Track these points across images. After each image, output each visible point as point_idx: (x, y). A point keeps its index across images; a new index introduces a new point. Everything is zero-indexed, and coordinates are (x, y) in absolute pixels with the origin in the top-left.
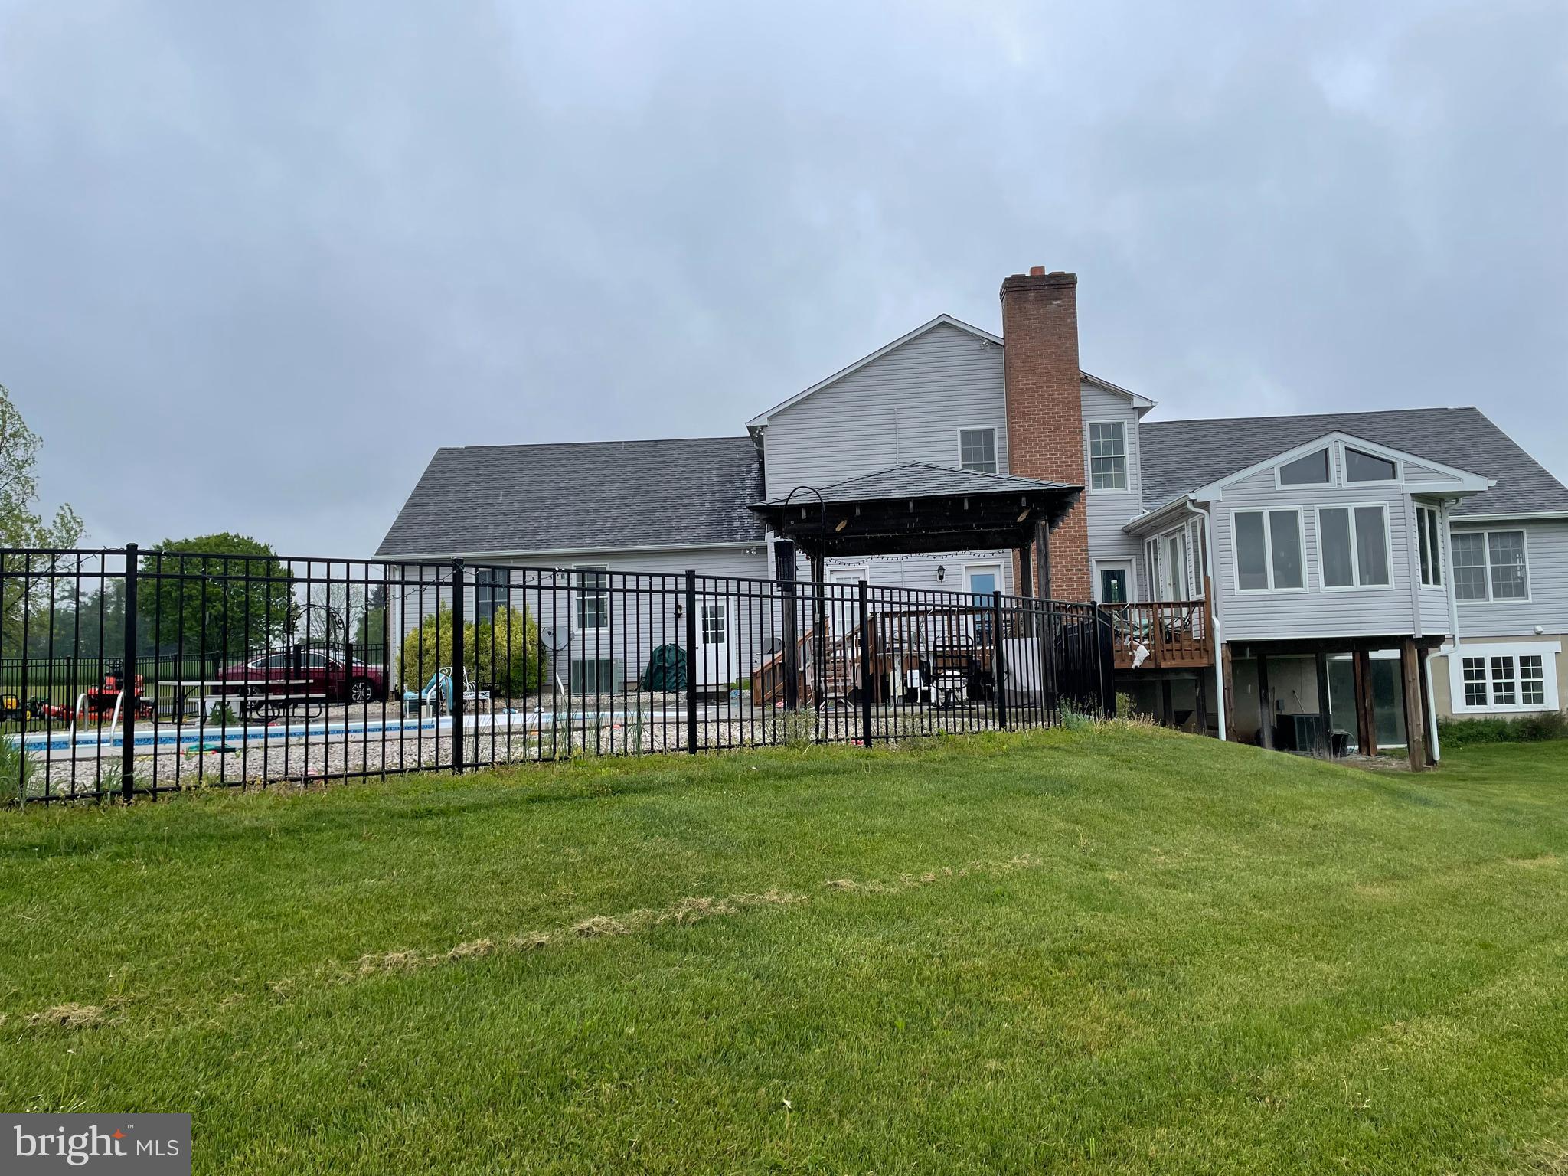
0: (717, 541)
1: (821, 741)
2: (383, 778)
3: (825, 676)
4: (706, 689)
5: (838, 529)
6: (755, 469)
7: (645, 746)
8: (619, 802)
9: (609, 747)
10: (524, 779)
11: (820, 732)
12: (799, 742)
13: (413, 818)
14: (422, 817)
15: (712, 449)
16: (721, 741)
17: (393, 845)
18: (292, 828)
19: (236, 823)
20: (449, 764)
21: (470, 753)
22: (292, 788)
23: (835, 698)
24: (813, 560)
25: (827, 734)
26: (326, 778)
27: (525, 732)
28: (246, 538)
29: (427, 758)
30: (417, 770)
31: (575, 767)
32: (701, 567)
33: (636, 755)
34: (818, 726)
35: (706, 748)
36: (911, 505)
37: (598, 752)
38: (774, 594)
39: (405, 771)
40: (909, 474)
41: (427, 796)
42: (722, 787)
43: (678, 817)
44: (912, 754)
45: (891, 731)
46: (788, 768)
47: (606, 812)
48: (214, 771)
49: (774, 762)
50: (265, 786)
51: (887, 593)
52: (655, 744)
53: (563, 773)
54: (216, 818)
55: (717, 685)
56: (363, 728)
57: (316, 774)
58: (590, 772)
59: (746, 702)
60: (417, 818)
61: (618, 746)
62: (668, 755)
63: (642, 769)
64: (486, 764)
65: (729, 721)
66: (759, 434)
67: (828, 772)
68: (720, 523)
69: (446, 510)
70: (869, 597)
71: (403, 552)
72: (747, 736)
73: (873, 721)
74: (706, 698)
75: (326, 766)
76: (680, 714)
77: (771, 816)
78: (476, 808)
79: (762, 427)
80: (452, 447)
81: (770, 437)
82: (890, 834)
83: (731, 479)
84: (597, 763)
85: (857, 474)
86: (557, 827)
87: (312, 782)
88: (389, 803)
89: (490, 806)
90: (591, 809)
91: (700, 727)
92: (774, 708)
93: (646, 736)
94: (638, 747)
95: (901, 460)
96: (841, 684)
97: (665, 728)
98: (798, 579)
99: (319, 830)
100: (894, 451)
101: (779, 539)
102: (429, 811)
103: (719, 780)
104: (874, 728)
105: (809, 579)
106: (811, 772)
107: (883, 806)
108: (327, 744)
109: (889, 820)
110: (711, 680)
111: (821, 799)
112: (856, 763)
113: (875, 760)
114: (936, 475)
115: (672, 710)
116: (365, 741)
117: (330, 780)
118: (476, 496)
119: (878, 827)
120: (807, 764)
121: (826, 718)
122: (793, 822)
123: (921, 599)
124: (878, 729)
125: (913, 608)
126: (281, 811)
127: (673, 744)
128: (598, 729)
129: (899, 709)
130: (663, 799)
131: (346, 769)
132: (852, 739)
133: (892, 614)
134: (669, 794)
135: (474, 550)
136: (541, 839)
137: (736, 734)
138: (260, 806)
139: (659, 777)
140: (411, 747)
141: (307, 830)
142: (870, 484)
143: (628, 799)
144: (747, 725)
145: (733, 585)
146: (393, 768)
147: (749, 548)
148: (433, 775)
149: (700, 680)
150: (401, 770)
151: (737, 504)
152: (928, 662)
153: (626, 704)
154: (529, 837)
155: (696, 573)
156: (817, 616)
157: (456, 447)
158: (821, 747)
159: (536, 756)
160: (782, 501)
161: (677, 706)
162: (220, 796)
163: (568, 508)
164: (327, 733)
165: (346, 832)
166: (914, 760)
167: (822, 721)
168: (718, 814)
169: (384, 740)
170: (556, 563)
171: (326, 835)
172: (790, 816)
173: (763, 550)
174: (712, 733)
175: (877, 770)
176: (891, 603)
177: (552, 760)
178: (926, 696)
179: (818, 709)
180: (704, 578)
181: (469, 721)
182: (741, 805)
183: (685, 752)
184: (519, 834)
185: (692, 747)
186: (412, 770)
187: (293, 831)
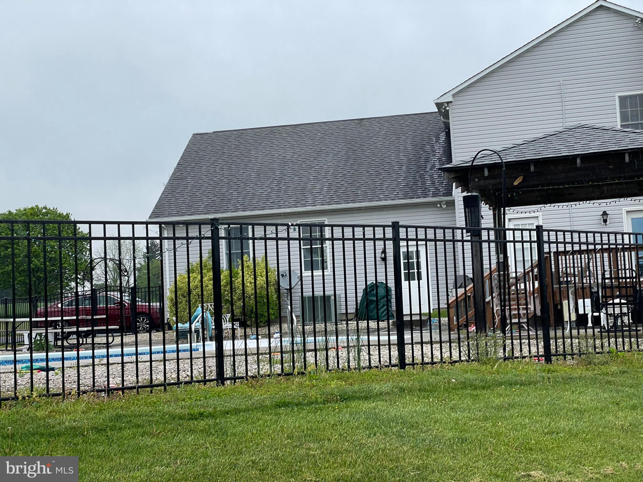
0: (413, 198)
1: (508, 358)
2: (165, 389)
3: (510, 305)
4: (411, 318)
5: (516, 183)
6: (443, 137)
7: (364, 363)
8: (346, 407)
9: (336, 364)
10: (272, 389)
11: (507, 351)
12: (490, 359)
13: (189, 419)
14: (196, 419)
15: (406, 123)
16: (425, 359)
17: (176, 440)
18: (100, 428)
19: (59, 424)
20: (213, 378)
21: (229, 369)
22: (98, 397)
23: (519, 323)
24: (494, 210)
25: (513, 353)
26: (123, 389)
27: (270, 353)
28: (52, 209)
29: (198, 373)
30: (190, 382)
31: (310, 380)
32: (404, 219)
33: (358, 371)
34: (505, 346)
35: (413, 364)
36: (578, 161)
37: (327, 368)
38: (465, 239)
39: (181, 383)
40: (576, 135)
41: (199, 403)
42: (428, 395)
43: (394, 420)
44: (587, 369)
45: (568, 349)
46: (482, 381)
47: (337, 415)
48: (41, 385)
49: (469, 376)
50: (79, 396)
51: (560, 235)
52: (372, 362)
53: (301, 384)
54: (44, 421)
55: (420, 314)
56: (149, 351)
57: (116, 386)
58: (321, 384)
59: (445, 328)
60: (192, 419)
61: (343, 364)
62: (383, 370)
63: (363, 381)
64: (242, 378)
65: (431, 343)
66: (445, 109)
67: (516, 383)
68: (415, 183)
69: (201, 182)
70: (545, 238)
71: (170, 215)
72: (446, 355)
73: (552, 342)
74: (411, 325)
75: (123, 381)
76: (391, 338)
77: (471, 419)
78: (236, 411)
79: (448, 103)
80: (203, 132)
81: (454, 111)
82: (572, 434)
83: (423, 148)
84: (327, 377)
85: (531, 137)
86: (299, 427)
87: (112, 393)
88: (171, 408)
89: (247, 410)
90: (324, 412)
91: (408, 348)
92: (468, 332)
93: (364, 355)
94: (359, 364)
95: (567, 124)
96: (522, 312)
97: (379, 350)
98: (483, 226)
99: (120, 429)
100: (561, 116)
101: (465, 194)
102: (201, 414)
103: (426, 390)
104: (553, 347)
105: (492, 226)
106: (501, 384)
107: (565, 411)
108: (123, 363)
109: (571, 423)
110: (415, 310)
111: (511, 406)
112: (540, 376)
113: (555, 373)
114: (600, 134)
115: (384, 335)
116: (151, 361)
117: (126, 391)
118: (222, 169)
119: (562, 429)
120: (498, 377)
121: (512, 340)
122: (489, 424)
123: (591, 240)
124: (556, 348)
125: (584, 247)
126: (92, 415)
127: (386, 361)
128: (327, 349)
129: (575, 332)
130: (380, 405)
131: (138, 382)
132: (535, 356)
133: (565, 253)
134: (386, 401)
135: (223, 212)
136: (288, 435)
137: (437, 353)
138: (76, 411)
139: (376, 387)
140: (185, 365)
141: (111, 429)
142: (542, 144)
143: (353, 405)
144: (446, 346)
145: (430, 232)
146: (172, 381)
147: (440, 203)
148: (202, 386)
149: (406, 311)
150: (178, 383)
151: (429, 166)
152: (598, 292)
153: (348, 330)
154: (279, 434)
155: (400, 224)
156: (501, 256)
157: (206, 132)
158: (509, 363)
159: (279, 371)
160: (467, 162)
161: (389, 331)
162: (47, 403)
163: (293, 176)
164: (122, 355)
165: (140, 430)
166: (590, 374)
167: (508, 342)
168: (427, 417)
169: (165, 360)
170: (288, 220)
171: (126, 433)
172: (486, 419)
173: (451, 204)
174: (417, 353)
175: (558, 382)
176: (565, 243)
177: (292, 374)
178: (597, 321)
179: (504, 332)
180: (407, 227)
181: (227, 345)
182: (445, 411)
183: (396, 368)
184: (271, 432)
185: (402, 364)
186: (186, 383)
187: (101, 430)
